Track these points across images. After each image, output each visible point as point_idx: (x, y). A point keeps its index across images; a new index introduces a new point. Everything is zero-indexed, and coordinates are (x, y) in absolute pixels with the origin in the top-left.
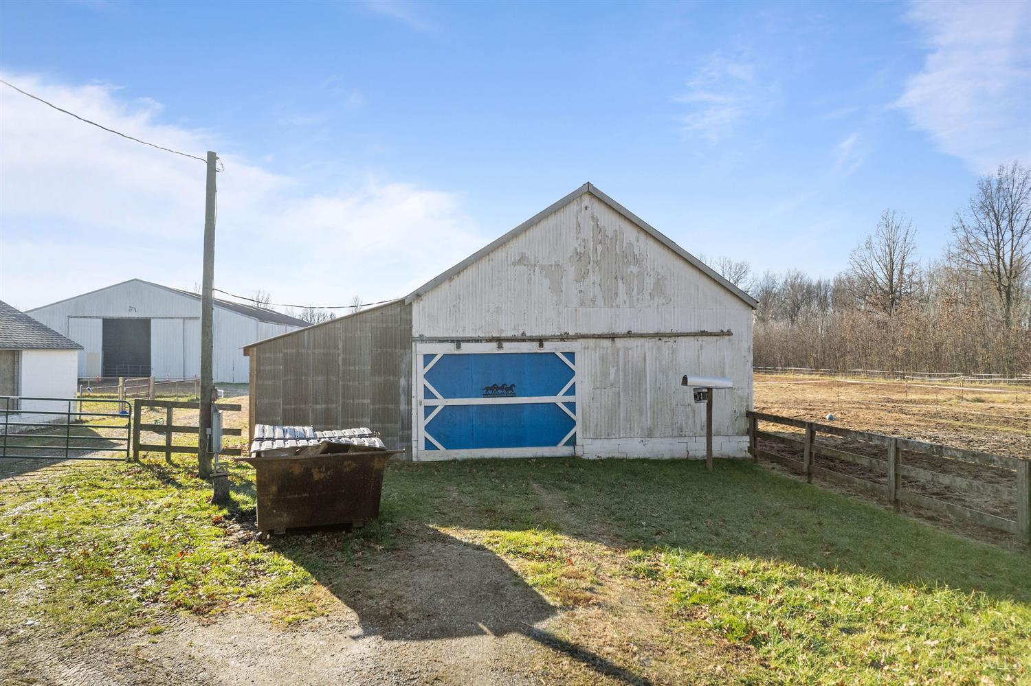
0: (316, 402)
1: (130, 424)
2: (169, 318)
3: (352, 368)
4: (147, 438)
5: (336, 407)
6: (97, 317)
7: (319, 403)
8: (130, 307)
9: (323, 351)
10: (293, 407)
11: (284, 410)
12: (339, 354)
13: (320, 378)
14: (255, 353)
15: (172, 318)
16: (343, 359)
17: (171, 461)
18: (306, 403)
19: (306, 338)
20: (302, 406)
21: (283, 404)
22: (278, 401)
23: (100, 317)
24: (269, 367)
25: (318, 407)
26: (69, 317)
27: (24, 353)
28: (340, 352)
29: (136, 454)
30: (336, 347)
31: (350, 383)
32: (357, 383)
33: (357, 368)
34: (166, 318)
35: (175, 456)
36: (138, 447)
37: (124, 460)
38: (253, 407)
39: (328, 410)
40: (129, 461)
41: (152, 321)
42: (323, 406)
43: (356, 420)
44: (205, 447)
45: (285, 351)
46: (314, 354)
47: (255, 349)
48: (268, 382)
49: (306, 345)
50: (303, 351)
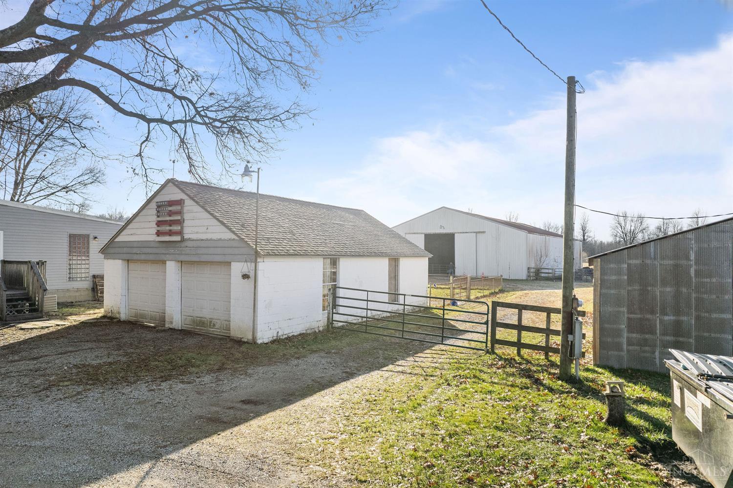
0: (664, 313)
1: (487, 321)
2: (465, 232)
3: (708, 280)
4: (501, 334)
5: (688, 320)
6: (421, 233)
7: (666, 314)
8: (441, 226)
9: (671, 262)
10: (639, 316)
11: (629, 319)
12: (691, 266)
13: (668, 289)
14: (599, 263)
15: (467, 233)
16: (696, 271)
17: (521, 356)
18: (653, 312)
19: (652, 250)
20: (649, 316)
21: (628, 313)
22: (622, 309)
23: (423, 233)
24: (614, 278)
25: (666, 318)
26: (406, 233)
27: (401, 259)
28: (693, 263)
29: (493, 347)
30: (688, 258)
31: (705, 296)
32: (714, 297)
33: (714, 280)
34: (463, 233)
35: (525, 352)
36: (495, 341)
37: (483, 350)
38: (597, 314)
39: (678, 324)
40: (488, 352)
41: (456, 235)
42: (672, 318)
43: (713, 335)
44: (566, 351)
45: (631, 262)
46: (661, 265)
47: (599, 260)
48: (612, 292)
49: (652, 256)
50: (648, 262)
